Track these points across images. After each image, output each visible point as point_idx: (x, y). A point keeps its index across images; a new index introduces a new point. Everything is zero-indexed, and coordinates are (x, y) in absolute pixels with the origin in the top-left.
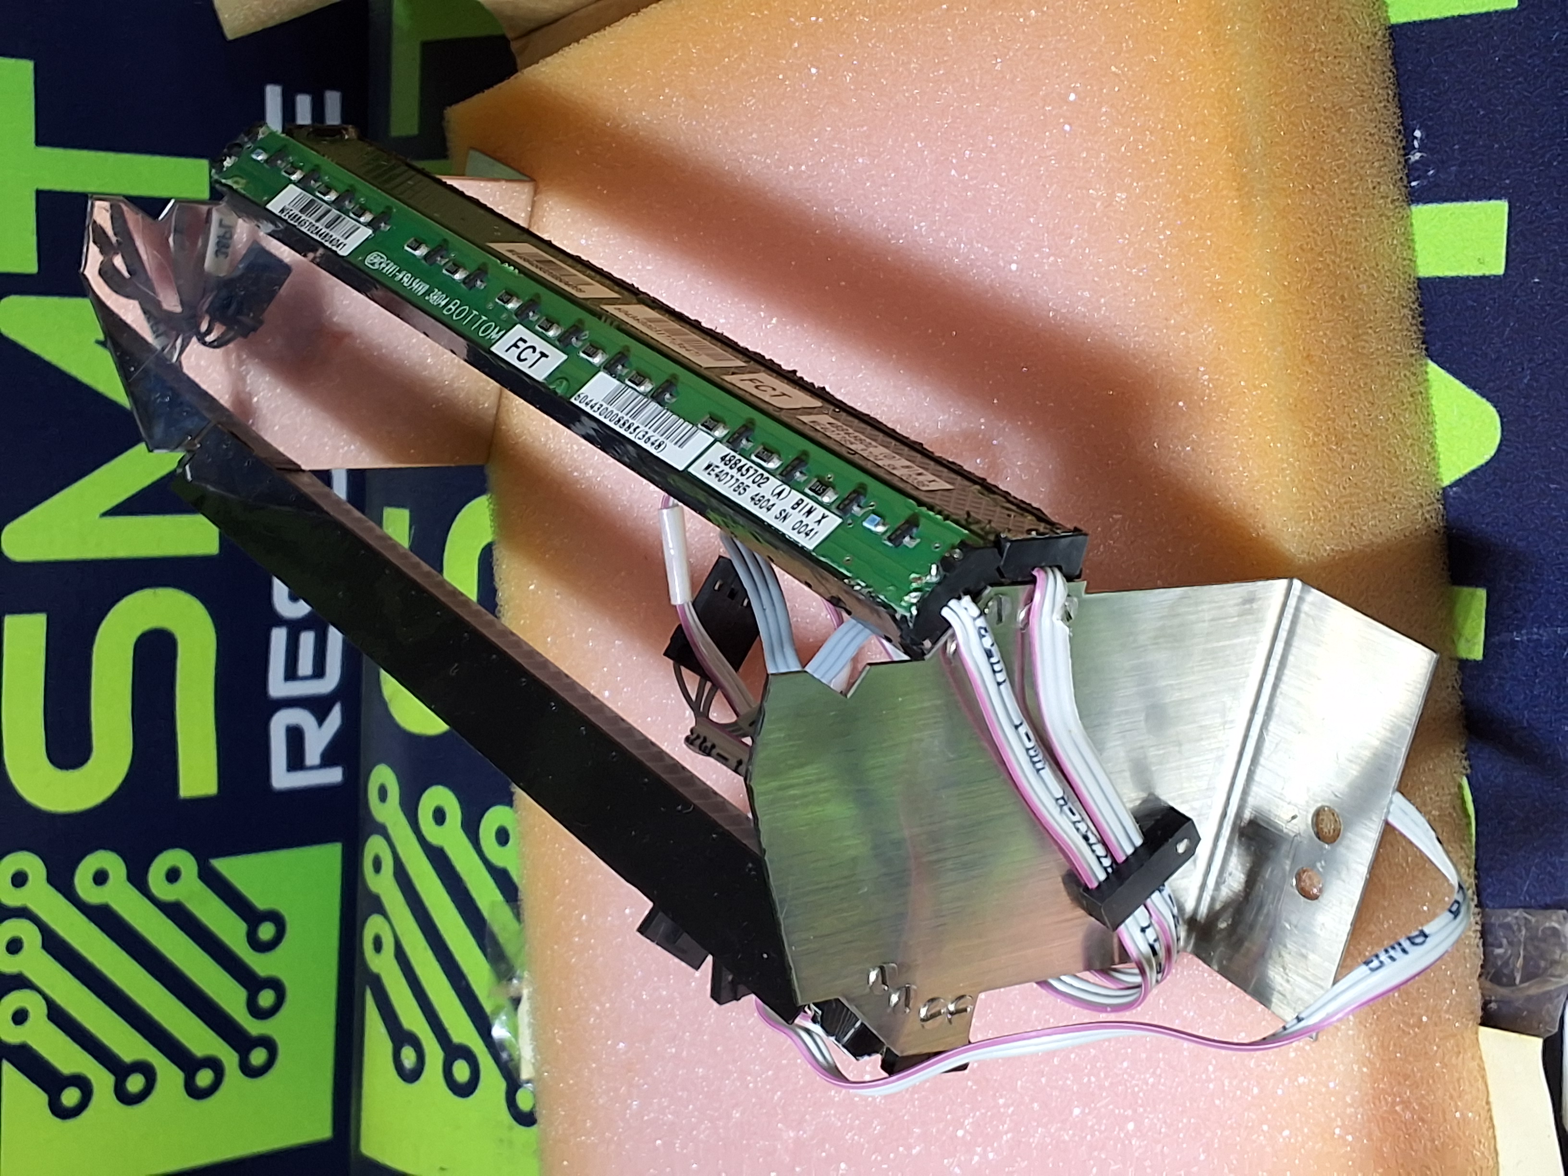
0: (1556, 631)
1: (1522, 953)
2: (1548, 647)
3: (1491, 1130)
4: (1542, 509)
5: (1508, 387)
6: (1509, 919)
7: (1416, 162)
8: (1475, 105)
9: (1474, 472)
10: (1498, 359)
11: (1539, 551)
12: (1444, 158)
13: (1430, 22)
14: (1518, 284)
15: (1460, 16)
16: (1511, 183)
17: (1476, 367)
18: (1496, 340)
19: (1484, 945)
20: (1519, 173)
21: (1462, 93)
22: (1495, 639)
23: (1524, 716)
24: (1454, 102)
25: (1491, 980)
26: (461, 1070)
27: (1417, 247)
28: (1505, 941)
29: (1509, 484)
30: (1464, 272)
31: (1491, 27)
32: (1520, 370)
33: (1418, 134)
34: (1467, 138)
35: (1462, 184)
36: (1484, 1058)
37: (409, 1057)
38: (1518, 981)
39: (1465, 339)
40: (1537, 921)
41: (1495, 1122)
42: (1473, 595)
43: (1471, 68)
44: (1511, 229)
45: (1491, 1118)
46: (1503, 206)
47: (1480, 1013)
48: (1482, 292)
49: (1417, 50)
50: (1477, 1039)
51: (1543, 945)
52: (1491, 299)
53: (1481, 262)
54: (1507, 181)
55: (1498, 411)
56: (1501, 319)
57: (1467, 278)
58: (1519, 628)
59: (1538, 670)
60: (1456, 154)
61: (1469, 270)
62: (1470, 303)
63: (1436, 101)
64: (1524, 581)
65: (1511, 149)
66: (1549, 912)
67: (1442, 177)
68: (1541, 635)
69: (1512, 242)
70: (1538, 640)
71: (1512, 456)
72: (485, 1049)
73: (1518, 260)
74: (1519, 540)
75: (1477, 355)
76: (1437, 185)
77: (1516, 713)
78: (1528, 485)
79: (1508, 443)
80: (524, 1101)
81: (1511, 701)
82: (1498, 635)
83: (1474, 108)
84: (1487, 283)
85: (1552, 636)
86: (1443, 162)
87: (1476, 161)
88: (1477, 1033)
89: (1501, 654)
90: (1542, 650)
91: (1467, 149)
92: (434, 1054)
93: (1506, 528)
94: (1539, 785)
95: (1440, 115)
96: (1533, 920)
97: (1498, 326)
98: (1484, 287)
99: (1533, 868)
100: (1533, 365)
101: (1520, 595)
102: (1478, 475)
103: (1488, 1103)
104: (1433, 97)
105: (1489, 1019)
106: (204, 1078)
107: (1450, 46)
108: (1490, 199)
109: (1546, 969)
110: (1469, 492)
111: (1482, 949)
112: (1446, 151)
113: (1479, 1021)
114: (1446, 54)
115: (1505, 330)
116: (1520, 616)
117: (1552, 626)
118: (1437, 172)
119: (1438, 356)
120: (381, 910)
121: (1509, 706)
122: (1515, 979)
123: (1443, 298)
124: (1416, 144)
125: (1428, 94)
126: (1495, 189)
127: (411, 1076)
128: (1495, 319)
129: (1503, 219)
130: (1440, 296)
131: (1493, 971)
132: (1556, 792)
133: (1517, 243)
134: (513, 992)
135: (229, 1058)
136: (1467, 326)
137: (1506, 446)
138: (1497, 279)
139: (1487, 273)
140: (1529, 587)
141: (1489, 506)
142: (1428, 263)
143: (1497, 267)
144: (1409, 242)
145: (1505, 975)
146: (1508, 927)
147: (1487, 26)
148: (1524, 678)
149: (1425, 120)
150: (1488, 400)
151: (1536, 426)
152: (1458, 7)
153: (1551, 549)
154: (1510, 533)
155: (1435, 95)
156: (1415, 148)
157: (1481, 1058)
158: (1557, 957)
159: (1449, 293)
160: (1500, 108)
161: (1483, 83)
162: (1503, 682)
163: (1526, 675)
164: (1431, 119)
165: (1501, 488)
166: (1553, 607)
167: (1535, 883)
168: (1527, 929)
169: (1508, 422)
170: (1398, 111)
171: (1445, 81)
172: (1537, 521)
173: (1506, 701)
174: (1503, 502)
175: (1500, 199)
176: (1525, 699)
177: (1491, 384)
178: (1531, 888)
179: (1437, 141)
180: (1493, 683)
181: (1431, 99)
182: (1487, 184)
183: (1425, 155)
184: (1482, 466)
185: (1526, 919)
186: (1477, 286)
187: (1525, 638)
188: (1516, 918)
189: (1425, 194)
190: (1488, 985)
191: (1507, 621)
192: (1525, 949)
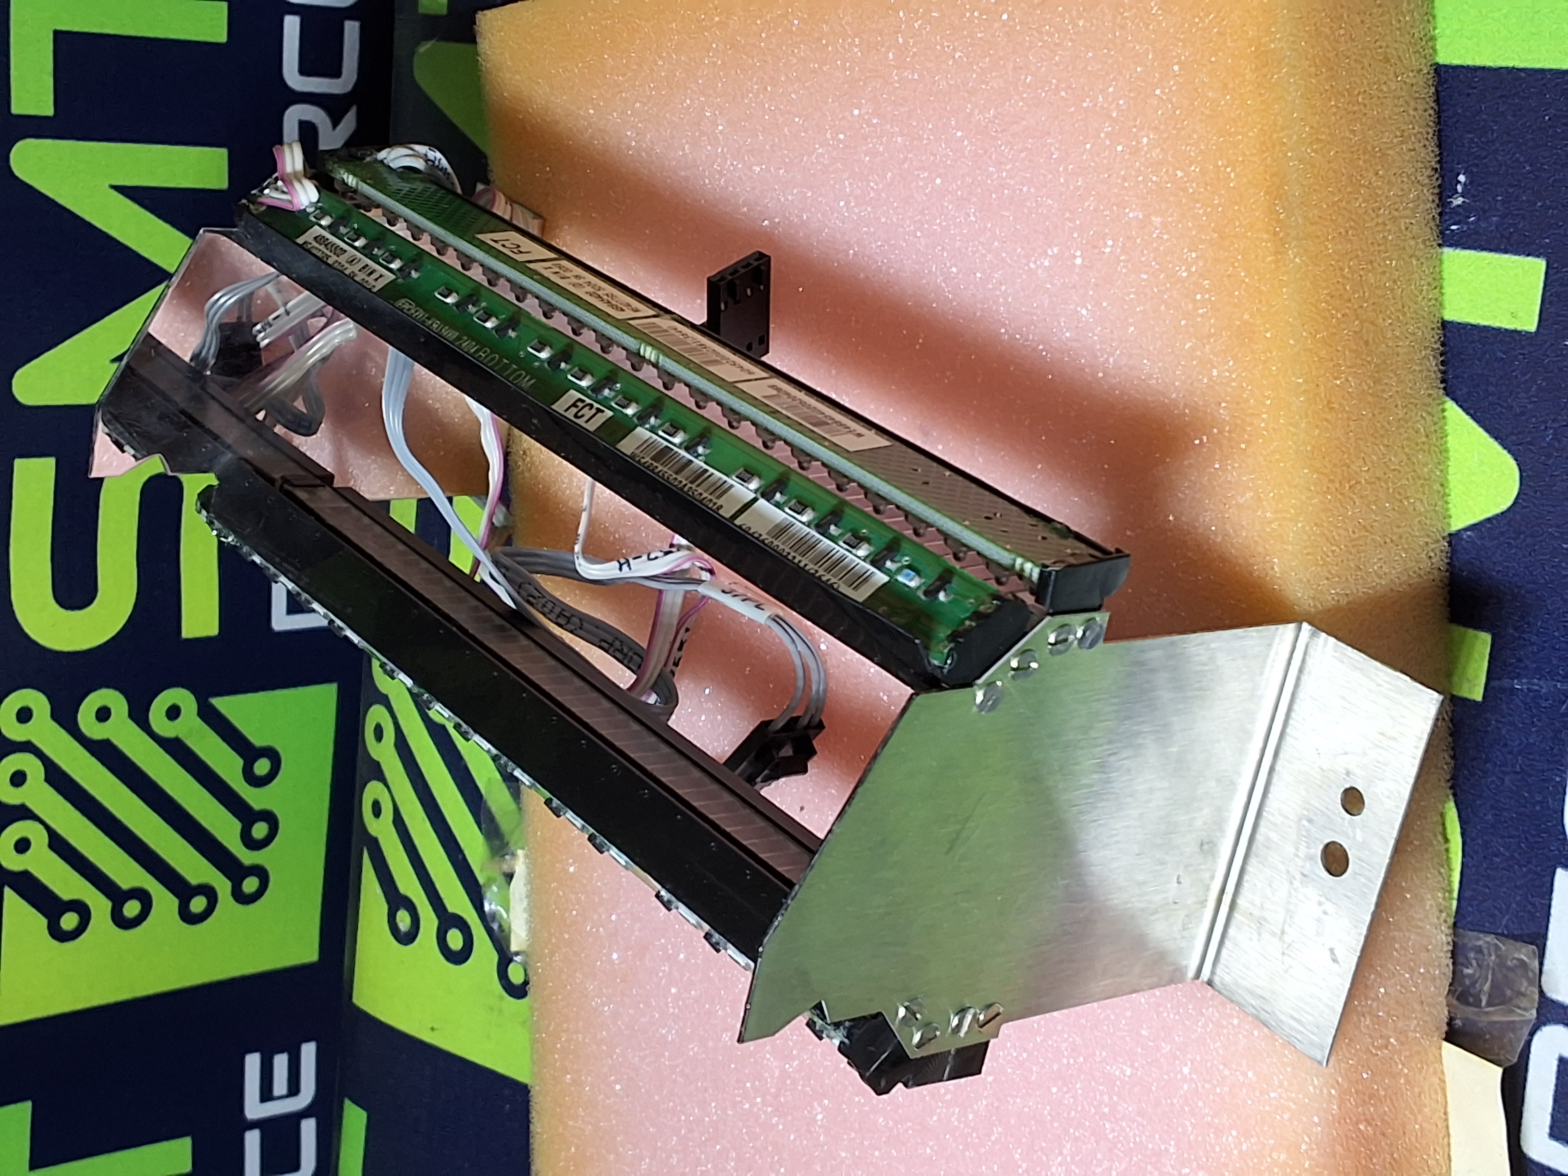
0: (1556, 685)
1: (1490, 977)
2: (1547, 700)
3: (1446, 1139)
4: (1553, 567)
5: (1530, 443)
6: (1480, 943)
7: (1458, 206)
8: (1522, 159)
9: (1489, 520)
10: (1522, 414)
11: (1546, 606)
12: (1487, 207)
13: (1483, 68)
14: (1549, 343)
15: (1513, 68)
16: (1551, 242)
17: (1500, 418)
18: (1522, 395)
19: (1454, 964)
20: (1559, 234)
21: (1510, 146)
22: (1495, 683)
23: (1517, 761)
24: (1501, 153)
25: (1458, 999)
26: (455, 940)
27: (1447, 290)
28: (1474, 963)
29: (1522, 536)
30: (1496, 324)
31: (1544, 85)
32: (1543, 428)
33: (1462, 178)
34: (1511, 190)
35: (1502, 236)
36: (1445, 1071)
37: (404, 920)
38: (1484, 1003)
39: (1491, 389)
40: (1506, 950)
41: (1451, 1131)
42: (1476, 637)
43: (1520, 122)
44: (1547, 288)
45: (1447, 1127)
46: (1540, 265)
47: (1445, 1028)
48: (1512, 345)
49: (1469, 95)
50: (1441, 1055)
51: (1511, 975)
52: (1521, 354)
53: (1513, 315)
54: (1547, 241)
55: (1518, 464)
56: (1529, 375)
57: (1498, 330)
58: (1518, 676)
59: (1535, 720)
60: (1498, 205)
61: (1501, 322)
62: (1499, 354)
63: (1483, 149)
64: (1530, 632)
65: (1554, 209)
66: (1519, 944)
67: (1483, 226)
68: (1541, 687)
69: (1546, 302)
70: (1537, 691)
71: (1528, 510)
72: (478, 921)
73: (1551, 320)
74: (1527, 592)
75: (1501, 406)
76: (1477, 233)
77: (1510, 756)
78: (1541, 541)
79: (1525, 497)
80: (516, 975)
81: (1505, 745)
82: (1499, 679)
83: (1520, 163)
84: (1518, 338)
85: (1552, 689)
86: (1485, 212)
87: (1518, 215)
88: (1440, 1048)
89: (1501, 699)
90: (1541, 701)
91: (1509, 202)
92: (429, 921)
93: (1516, 578)
94: (1526, 828)
95: (1485, 163)
96: (1503, 948)
97: (1526, 381)
98: (1515, 341)
99: (1514, 905)
100: (1556, 425)
101: (1525, 645)
102: (1492, 523)
103: (1446, 1113)
104: (1480, 144)
105: (1453, 1036)
106: (198, 904)
107: (1501, 97)
108: (1528, 255)
109: (1511, 999)
110: (1482, 538)
111: (1451, 967)
112: (1489, 201)
113: (1444, 1036)
114: (1498, 104)
115: (1532, 387)
116: (1523, 665)
117: (1552, 679)
118: (1478, 220)
119: (1464, 401)
120: (381, 778)
121: (1503, 749)
122: (1481, 1001)
123: (1473, 345)
124: (1459, 188)
125: (1476, 140)
126: (1534, 246)
127: (407, 938)
128: (1524, 375)
129: (1539, 278)
130: (1471, 343)
131: (1460, 989)
132: (1542, 837)
133: (1551, 303)
134: (505, 868)
135: (223, 885)
136: (1495, 377)
137: (1523, 500)
138: (1529, 335)
139: (1519, 328)
140: (1534, 639)
141: (1501, 555)
142: (1461, 309)
143: (1530, 324)
144: (1437, 284)
145: (1472, 995)
146: (1479, 950)
147: (1541, 83)
148: (1521, 725)
149: (1470, 166)
150: (1509, 452)
151: (1554, 485)
152: (1513, 59)
153: (1558, 606)
154: (1519, 584)
155: (1482, 142)
156: (1457, 193)
157: (1443, 1072)
158: (1523, 989)
159: (1479, 341)
160: (1546, 167)
161: (1533, 139)
162: (1500, 725)
163: (1523, 723)
164: (1477, 165)
165: (1515, 539)
166: (1555, 662)
167: (1515, 920)
168: (1497, 956)
169: (1528, 476)
170: (1437, 149)
171: (1493, 131)
172: (1547, 577)
173: (1501, 744)
174: (1515, 553)
175: (1538, 256)
176: (1520, 745)
177: (1514, 438)
178: (1510, 923)
179: (1480, 189)
180: (1489, 725)
181: (1478, 146)
182: (1527, 240)
183: (1467, 201)
184: (1497, 515)
185: (1496, 944)
186: (1508, 339)
187: (1525, 687)
188: (1488, 943)
189: (1464, 239)
190: (1455, 1002)
191: (1510, 668)
192: (1493, 975)
